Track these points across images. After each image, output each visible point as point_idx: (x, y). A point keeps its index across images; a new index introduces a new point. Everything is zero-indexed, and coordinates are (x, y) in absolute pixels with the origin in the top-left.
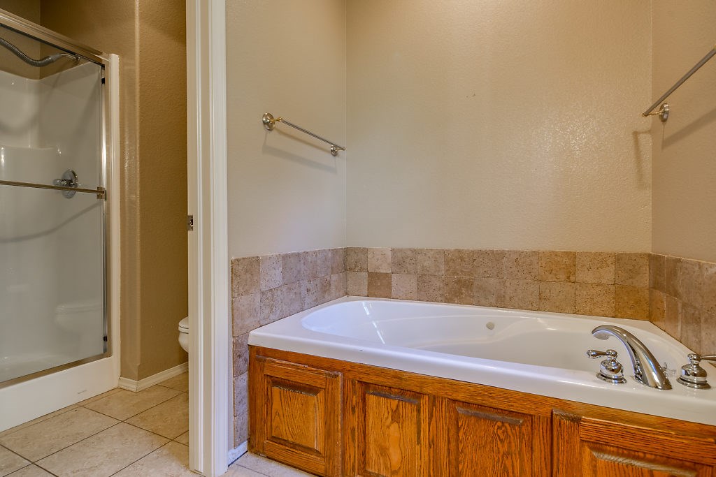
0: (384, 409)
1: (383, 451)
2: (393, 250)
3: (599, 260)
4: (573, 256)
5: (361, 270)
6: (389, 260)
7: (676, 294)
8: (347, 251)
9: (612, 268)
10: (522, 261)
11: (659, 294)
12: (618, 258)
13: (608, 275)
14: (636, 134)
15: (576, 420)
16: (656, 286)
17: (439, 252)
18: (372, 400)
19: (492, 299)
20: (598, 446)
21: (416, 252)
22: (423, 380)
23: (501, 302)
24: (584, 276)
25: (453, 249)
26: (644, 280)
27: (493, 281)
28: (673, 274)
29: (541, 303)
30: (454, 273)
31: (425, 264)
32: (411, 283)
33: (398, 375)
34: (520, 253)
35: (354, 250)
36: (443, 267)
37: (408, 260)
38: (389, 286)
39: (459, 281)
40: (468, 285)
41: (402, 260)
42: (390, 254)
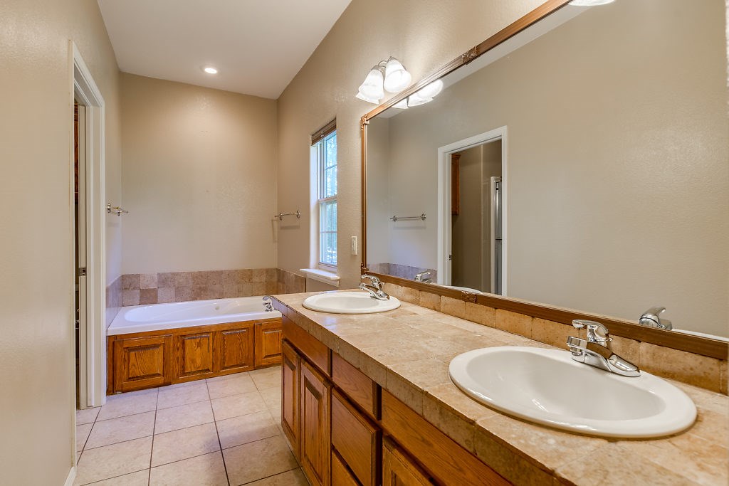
0: (193, 343)
1: (193, 361)
2: (158, 274)
3: (260, 272)
4: (251, 271)
5: (135, 288)
6: (156, 281)
7: (284, 283)
8: (123, 277)
9: (265, 275)
10: (230, 274)
11: (280, 284)
12: (267, 271)
13: (264, 278)
14: (272, 221)
15: (261, 325)
16: (279, 281)
17: (189, 273)
18: (188, 342)
19: (217, 295)
20: (266, 330)
21: (174, 274)
22: (211, 327)
23: (221, 296)
24: (256, 279)
25: (196, 271)
26: (275, 279)
27: (217, 286)
28: (283, 276)
29: (239, 294)
30: (197, 284)
31: (181, 281)
32: (172, 292)
33: (200, 328)
34: (230, 271)
35: (129, 276)
36: (190, 281)
37: (170, 280)
38: (156, 296)
39: (200, 288)
40: (205, 289)
41: (164, 280)
42: (156, 277)
